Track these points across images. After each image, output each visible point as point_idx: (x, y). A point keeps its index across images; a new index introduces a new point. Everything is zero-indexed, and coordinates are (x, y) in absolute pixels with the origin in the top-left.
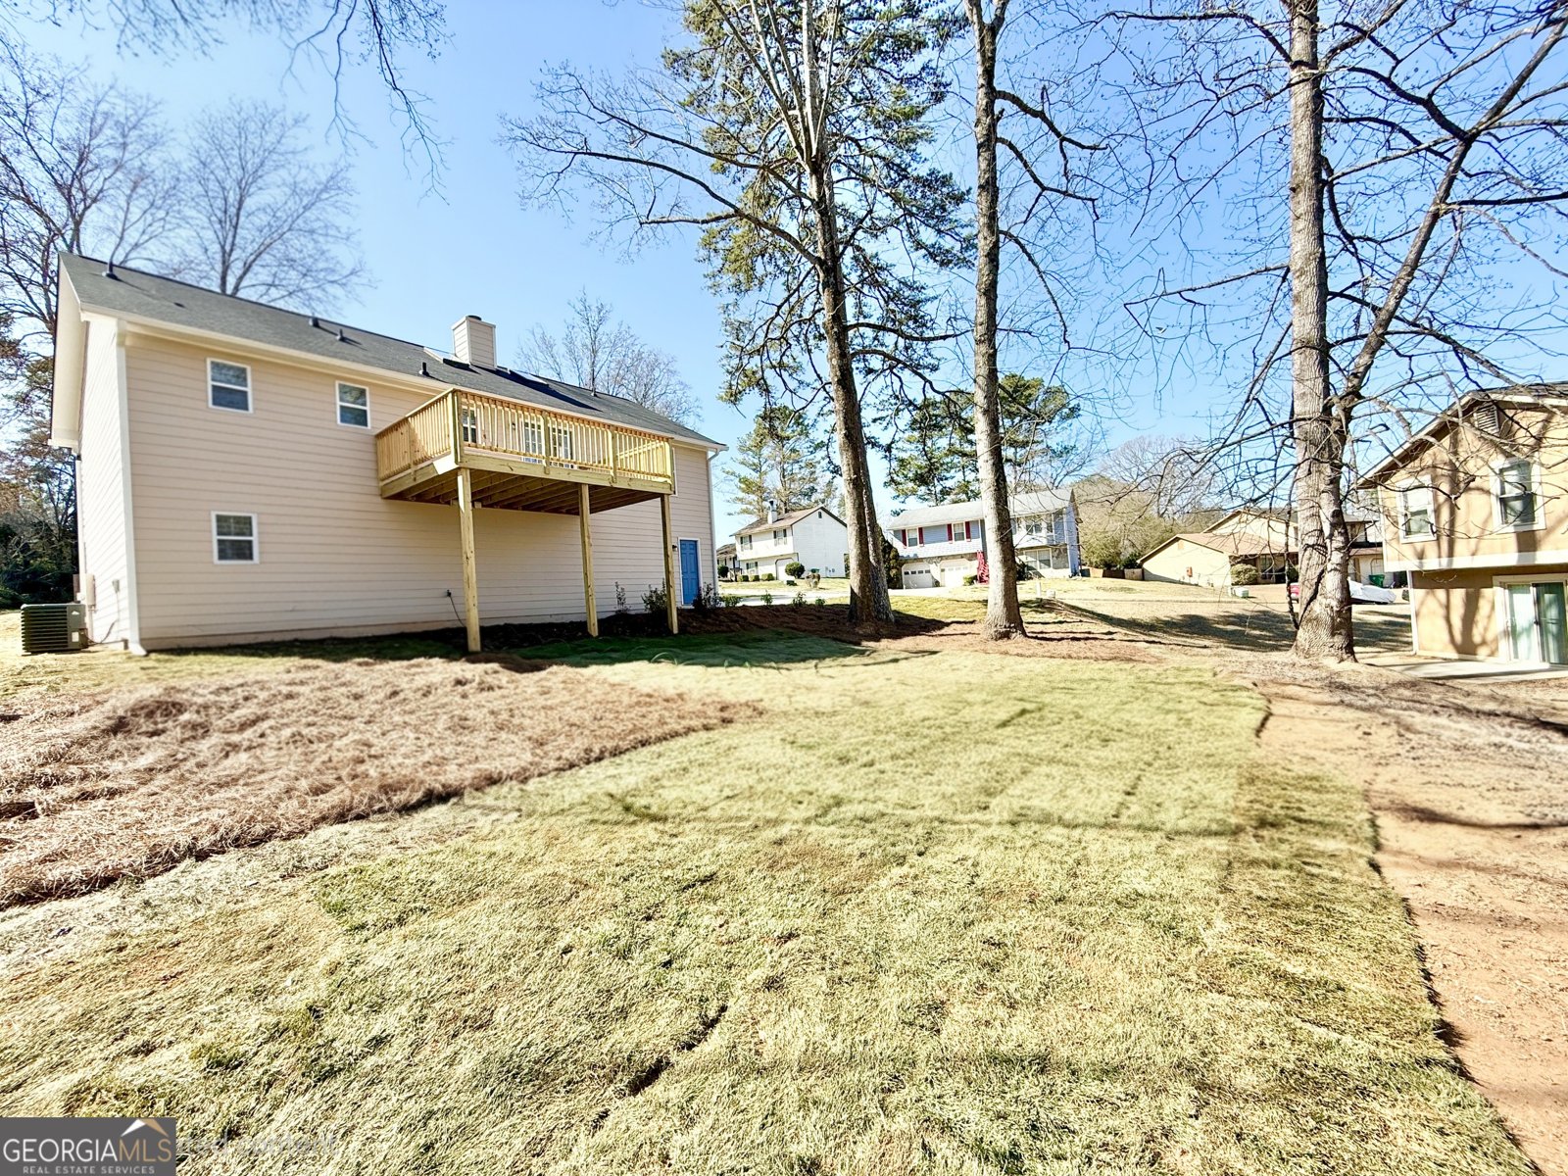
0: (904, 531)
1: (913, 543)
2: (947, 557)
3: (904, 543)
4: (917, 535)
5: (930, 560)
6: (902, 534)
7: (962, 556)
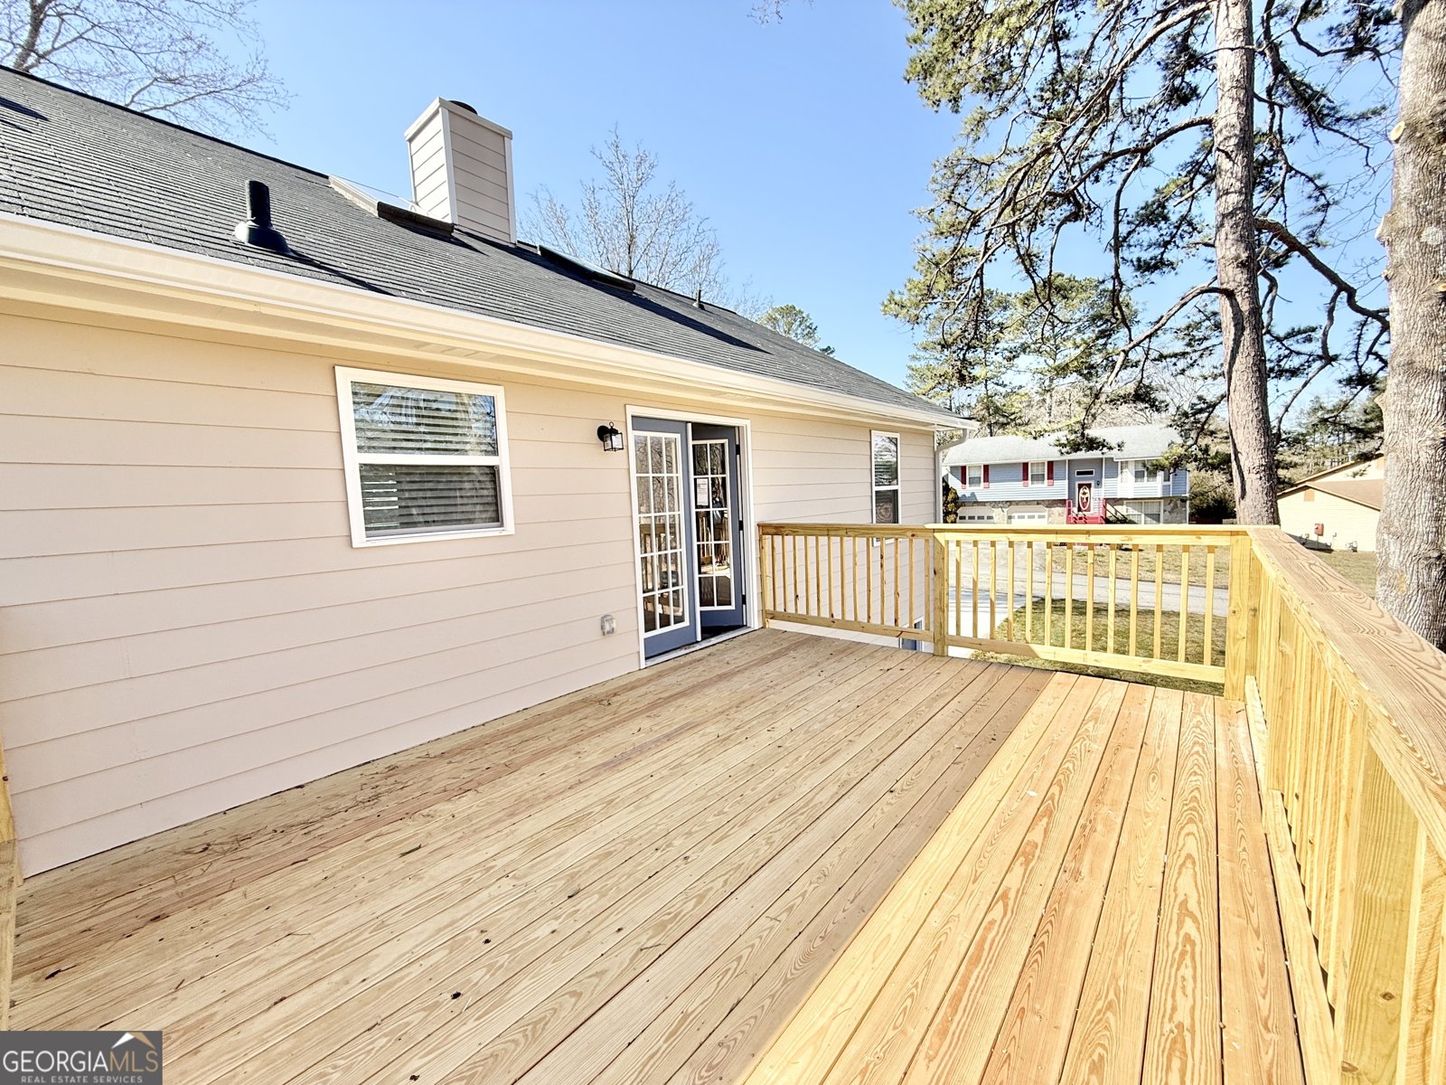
0: (964, 468)
1: (975, 481)
2: (1018, 503)
3: (964, 482)
4: (981, 474)
5: (995, 504)
6: (962, 472)
7: (1038, 503)
